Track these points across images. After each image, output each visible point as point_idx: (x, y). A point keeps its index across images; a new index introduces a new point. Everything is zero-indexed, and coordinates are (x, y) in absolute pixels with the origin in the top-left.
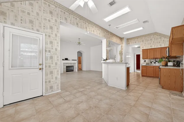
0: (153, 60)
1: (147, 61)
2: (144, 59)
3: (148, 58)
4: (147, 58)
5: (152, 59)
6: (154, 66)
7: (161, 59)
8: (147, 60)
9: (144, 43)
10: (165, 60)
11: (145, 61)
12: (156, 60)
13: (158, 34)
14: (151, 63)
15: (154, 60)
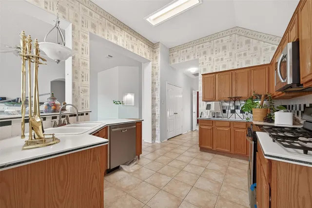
0: (227, 104)
1: (213, 108)
2: (207, 101)
3: (217, 98)
4: (214, 100)
5: (225, 101)
6: (230, 122)
7: (250, 102)
8: (213, 104)
9: (208, 58)
10: (262, 103)
11: (208, 107)
12: (238, 104)
13: (241, 33)
14: (224, 111)
15: (231, 105)
